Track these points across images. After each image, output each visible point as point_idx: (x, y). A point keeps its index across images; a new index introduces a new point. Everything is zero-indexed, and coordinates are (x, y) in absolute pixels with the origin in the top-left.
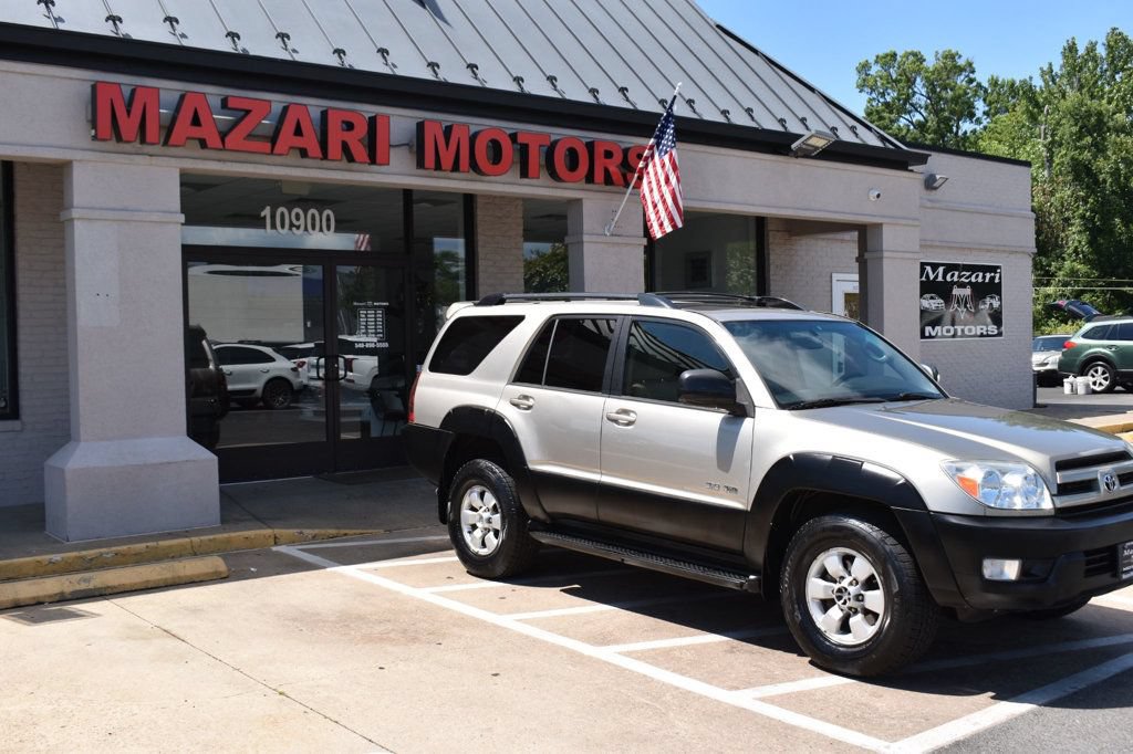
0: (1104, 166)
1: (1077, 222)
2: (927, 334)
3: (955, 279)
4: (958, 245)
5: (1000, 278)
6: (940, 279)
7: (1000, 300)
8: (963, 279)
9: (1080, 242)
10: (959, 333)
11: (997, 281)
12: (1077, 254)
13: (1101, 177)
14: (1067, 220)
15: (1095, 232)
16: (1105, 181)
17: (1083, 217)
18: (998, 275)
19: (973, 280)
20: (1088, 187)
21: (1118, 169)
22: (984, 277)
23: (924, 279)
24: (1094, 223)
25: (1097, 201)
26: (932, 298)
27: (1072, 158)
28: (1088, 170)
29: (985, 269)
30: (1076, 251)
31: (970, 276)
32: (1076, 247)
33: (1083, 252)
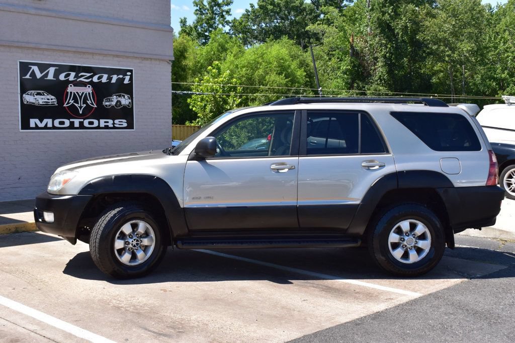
0: (399, 25)
1: (381, 59)
2: (32, 125)
3: (71, 78)
4: (74, 49)
5: (131, 79)
6: (51, 77)
7: (131, 98)
8: (82, 79)
9: (382, 72)
10: (77, 124)
11: (126, 81)
12: (381, 81)
13: (396, 31)
14: (376, 59)
15: (391, 66)
16: (398, 33)
17: (385, 56)
18: (127, 78)
19: (95, 79)
20: (387, 37)
21: (406, 27)
22: (110, 79)
23: (28, 77)
24: (391, 60)
25: (393, 47)
26: (38, 94)
27: (378, 19)
28: (389, 26)
29: (111, 72)
30: (380, 78)
31: (91, 77)
32: (380, 76)
33: (384, 79)
